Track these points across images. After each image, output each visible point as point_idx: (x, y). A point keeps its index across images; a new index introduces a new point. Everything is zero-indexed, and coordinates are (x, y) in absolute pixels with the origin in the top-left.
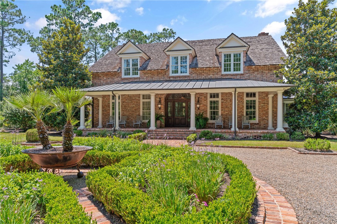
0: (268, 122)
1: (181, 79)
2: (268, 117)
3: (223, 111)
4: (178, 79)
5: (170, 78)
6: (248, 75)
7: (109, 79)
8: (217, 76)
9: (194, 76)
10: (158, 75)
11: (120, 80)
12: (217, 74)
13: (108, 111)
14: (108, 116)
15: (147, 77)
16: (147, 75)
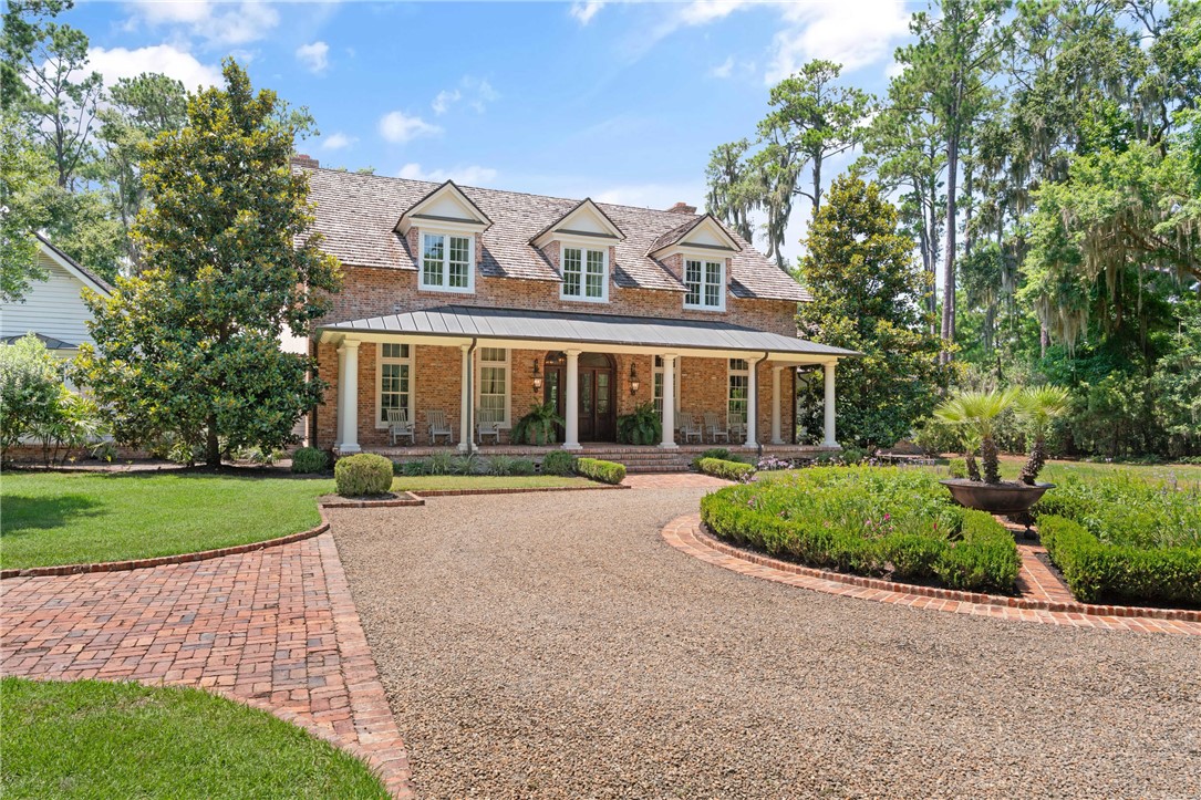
0: (771, 427)
1: (590, 311)
2: (771, 416)
3: (684, 401)
4: (582, 311)
5: (561, 305)
6: (736, 316)
7: (373, 289)
8: (672, 312)
9: (622, 308)
10: (528, 294)
11: (411, 295)
12: (674, 308)
13: (370, 394)
14: (370, 409)
15: (497, 296)
16: (496, 292)
